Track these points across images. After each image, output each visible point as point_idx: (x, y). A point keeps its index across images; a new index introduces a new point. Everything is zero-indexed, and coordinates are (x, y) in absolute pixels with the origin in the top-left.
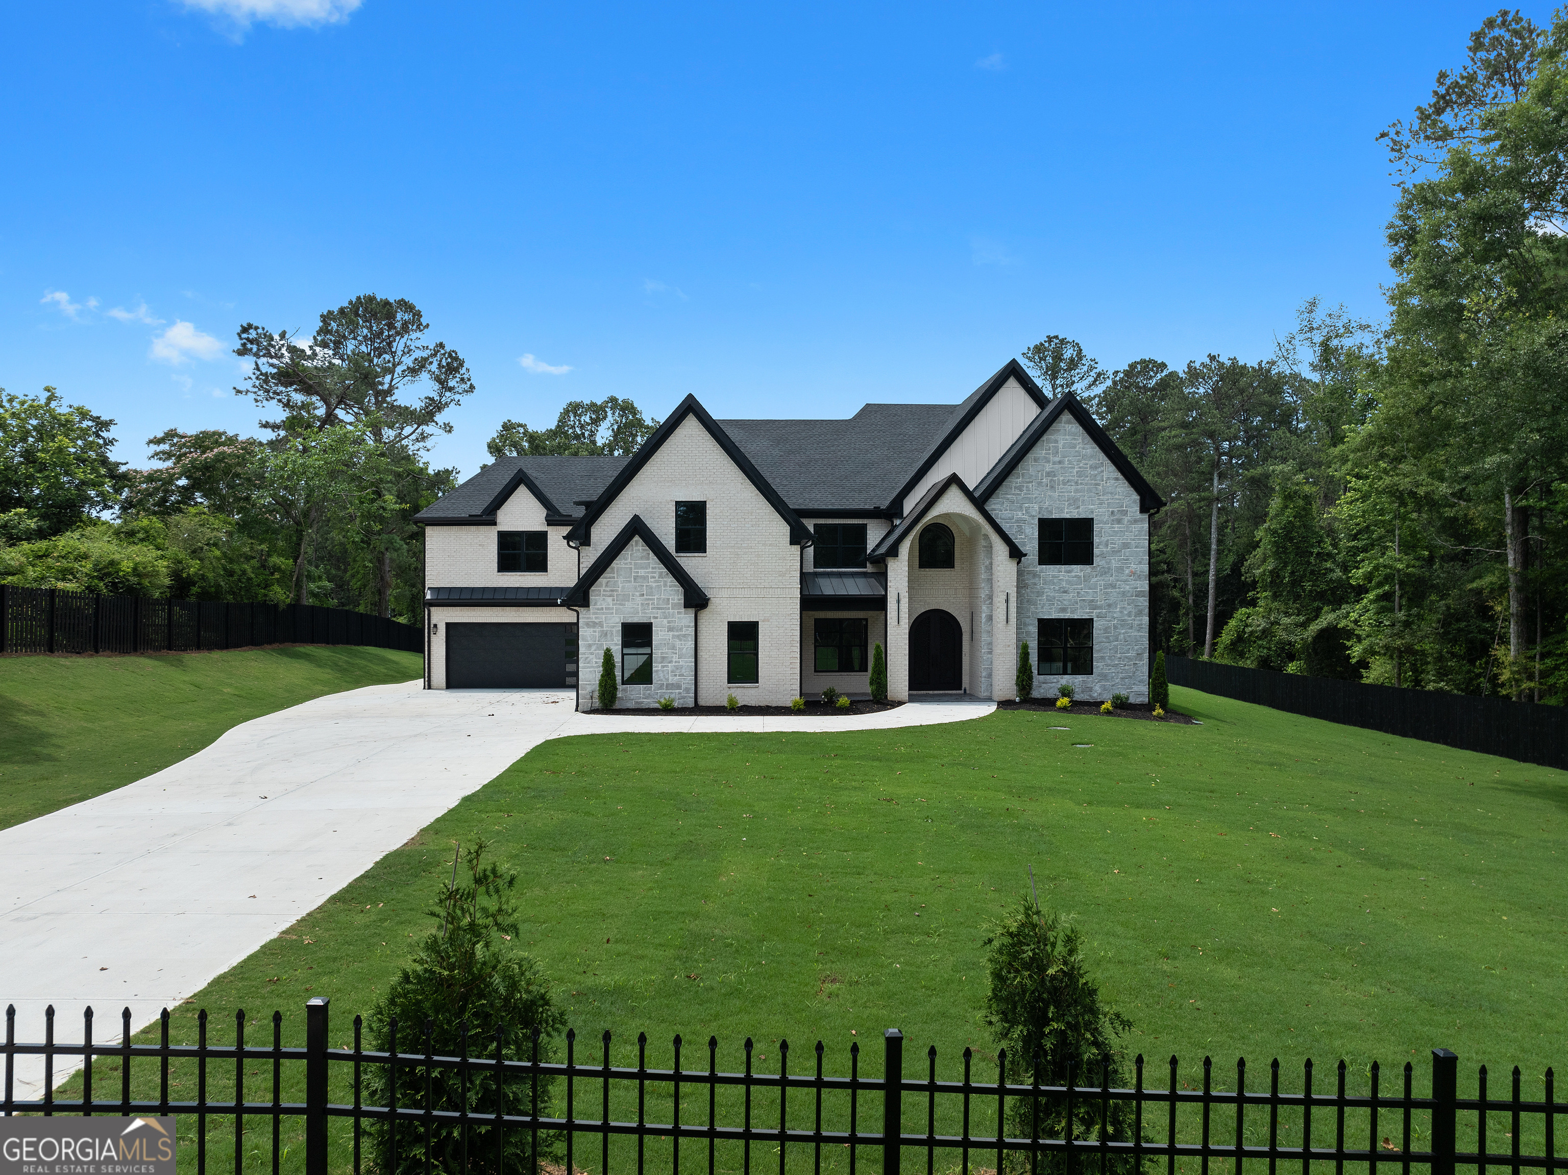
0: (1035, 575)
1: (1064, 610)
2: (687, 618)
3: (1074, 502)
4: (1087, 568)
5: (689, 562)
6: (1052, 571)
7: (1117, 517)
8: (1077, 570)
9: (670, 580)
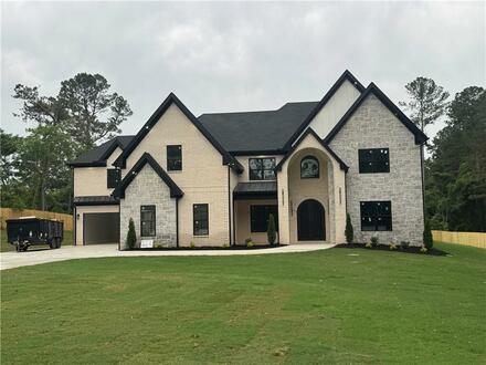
0: (357, 179)
1: (374, 197)
2: (172, 203)
3: (378, 140)
4: (387, 175)
5: (174, 176)
6: (366, 176)
7: (402, 147)
8: (381, 175)
9: (164, 184)
